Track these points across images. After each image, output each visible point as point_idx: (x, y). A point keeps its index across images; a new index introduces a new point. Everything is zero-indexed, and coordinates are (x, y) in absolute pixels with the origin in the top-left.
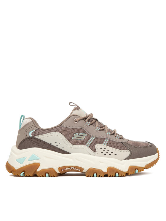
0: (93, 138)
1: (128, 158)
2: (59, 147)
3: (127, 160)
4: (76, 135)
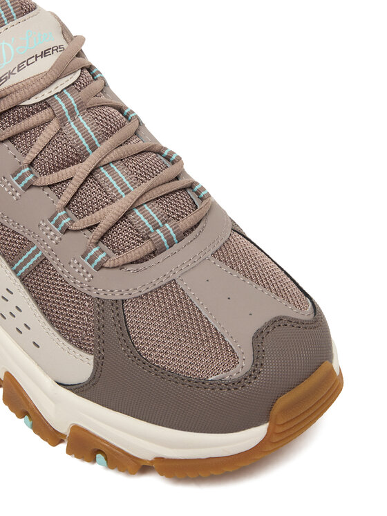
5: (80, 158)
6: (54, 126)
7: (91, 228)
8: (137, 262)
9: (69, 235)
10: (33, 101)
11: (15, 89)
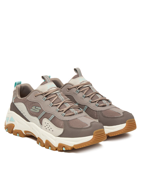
0: (44, 113)
1: (60, 136)
2: (24, 115)
3: (59, 137)
4: (34, 108)
5: (61, 102)
6: (57, 97)
7: (63, 111)
8: (70, 116)
9: (59, 112)
10: (53, 93)
11: (50, 91)
